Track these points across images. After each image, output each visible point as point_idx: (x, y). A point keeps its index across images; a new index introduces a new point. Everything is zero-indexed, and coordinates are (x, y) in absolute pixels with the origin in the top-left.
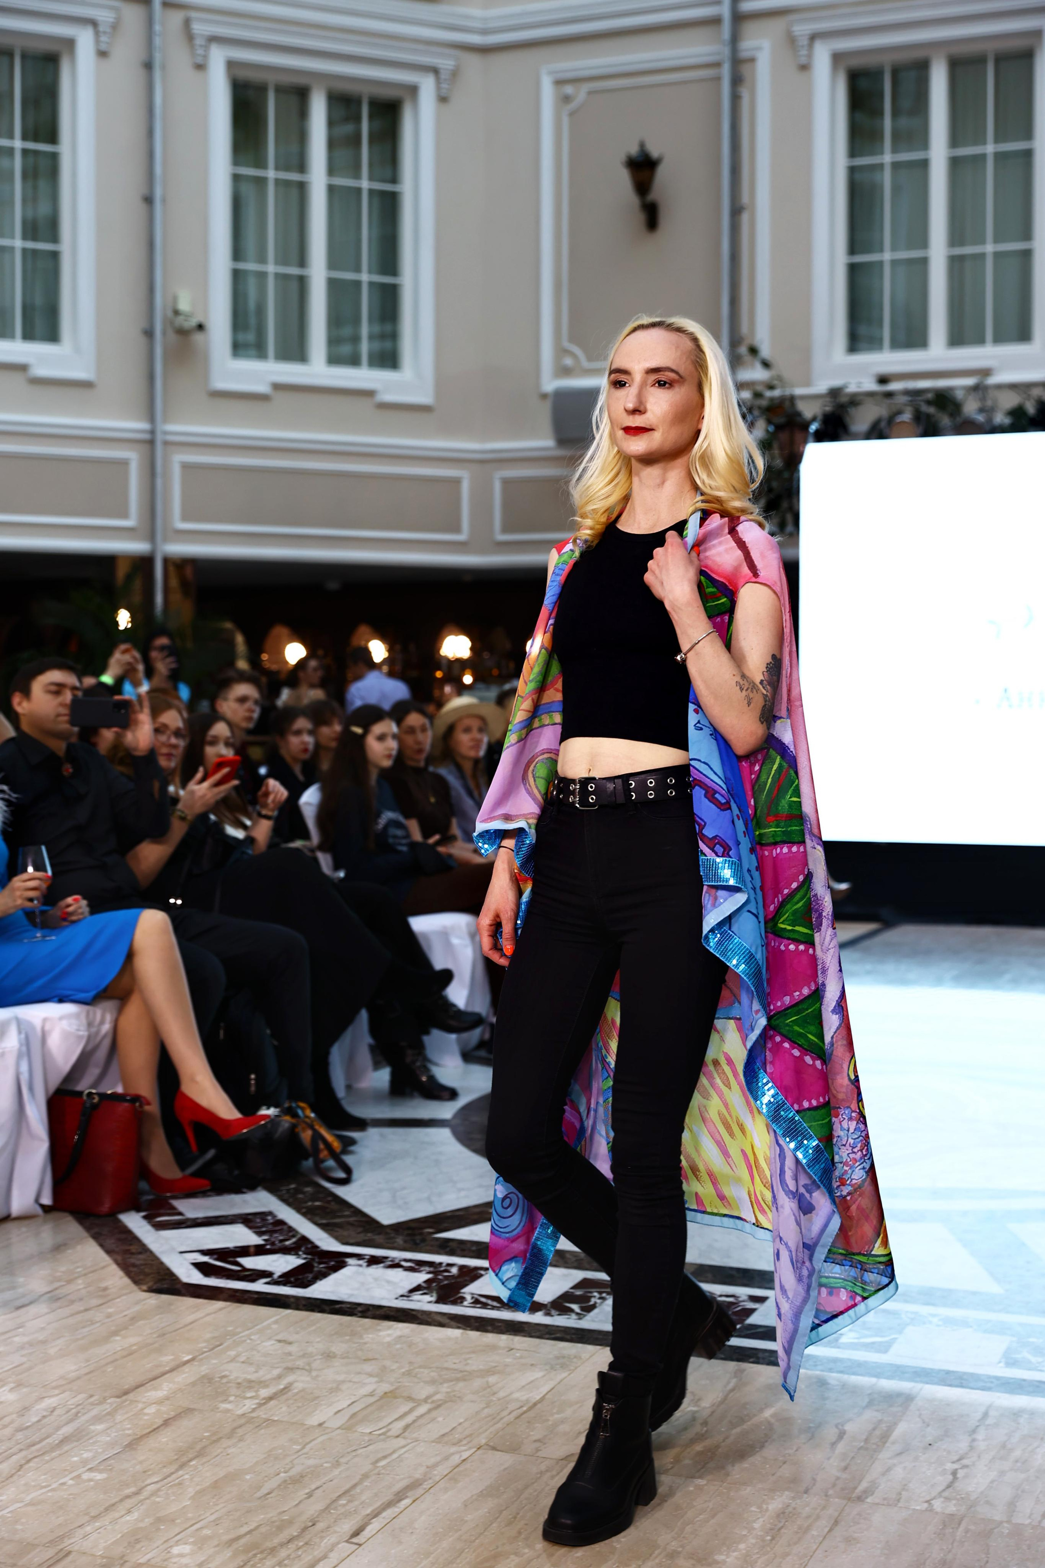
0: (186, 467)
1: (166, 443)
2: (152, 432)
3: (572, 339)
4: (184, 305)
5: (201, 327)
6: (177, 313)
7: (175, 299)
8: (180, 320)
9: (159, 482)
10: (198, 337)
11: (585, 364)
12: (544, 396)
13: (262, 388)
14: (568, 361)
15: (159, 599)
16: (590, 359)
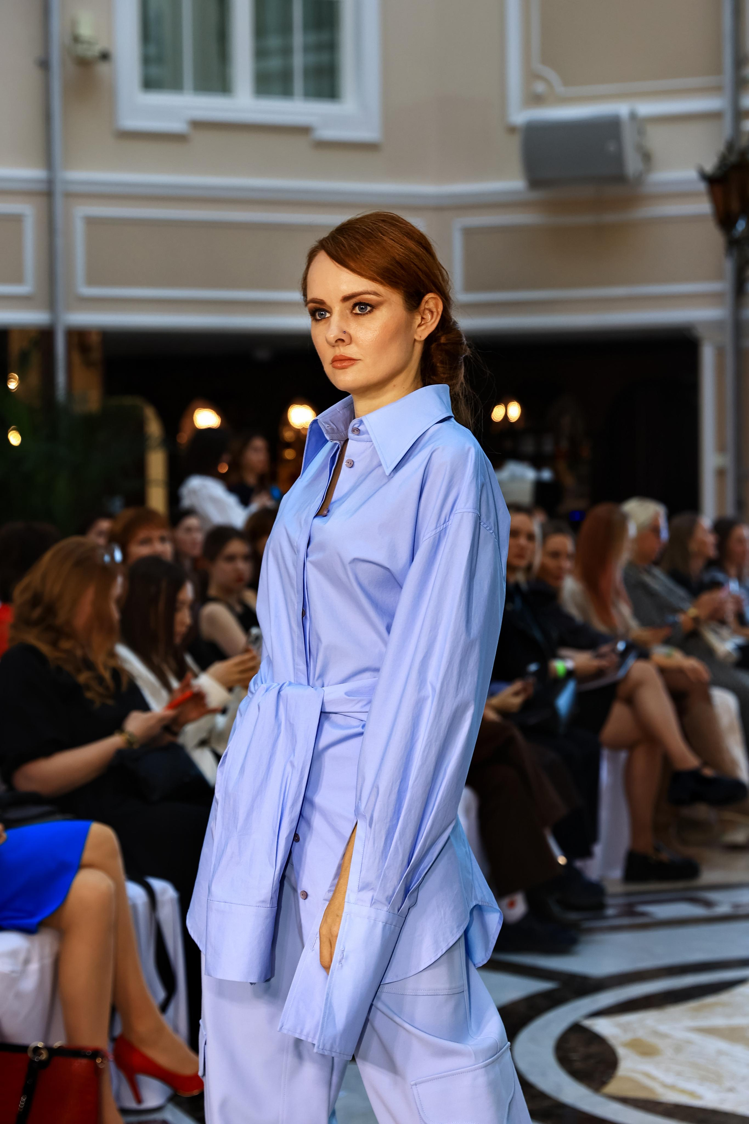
0: (91, 221)
1: (69, 195)
2: (50, 182)
3: (546, 60)
4: (85, 30)
5: (105, 56)
6: (76, 39)
7: (74, 24)
8: (81, 50)
9: (60, 242)
10: (103, 68)
11: (560, 89)
12: (512, 130)
13: (178, 126)
14: (540, 87)
15: (61, 378)
16: (566, 83)
